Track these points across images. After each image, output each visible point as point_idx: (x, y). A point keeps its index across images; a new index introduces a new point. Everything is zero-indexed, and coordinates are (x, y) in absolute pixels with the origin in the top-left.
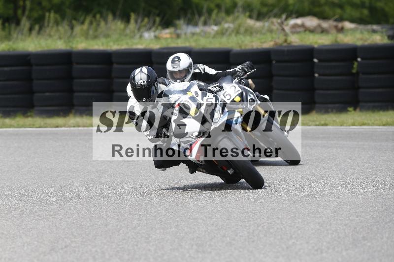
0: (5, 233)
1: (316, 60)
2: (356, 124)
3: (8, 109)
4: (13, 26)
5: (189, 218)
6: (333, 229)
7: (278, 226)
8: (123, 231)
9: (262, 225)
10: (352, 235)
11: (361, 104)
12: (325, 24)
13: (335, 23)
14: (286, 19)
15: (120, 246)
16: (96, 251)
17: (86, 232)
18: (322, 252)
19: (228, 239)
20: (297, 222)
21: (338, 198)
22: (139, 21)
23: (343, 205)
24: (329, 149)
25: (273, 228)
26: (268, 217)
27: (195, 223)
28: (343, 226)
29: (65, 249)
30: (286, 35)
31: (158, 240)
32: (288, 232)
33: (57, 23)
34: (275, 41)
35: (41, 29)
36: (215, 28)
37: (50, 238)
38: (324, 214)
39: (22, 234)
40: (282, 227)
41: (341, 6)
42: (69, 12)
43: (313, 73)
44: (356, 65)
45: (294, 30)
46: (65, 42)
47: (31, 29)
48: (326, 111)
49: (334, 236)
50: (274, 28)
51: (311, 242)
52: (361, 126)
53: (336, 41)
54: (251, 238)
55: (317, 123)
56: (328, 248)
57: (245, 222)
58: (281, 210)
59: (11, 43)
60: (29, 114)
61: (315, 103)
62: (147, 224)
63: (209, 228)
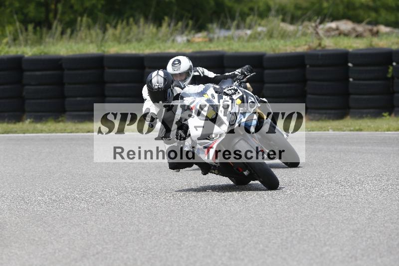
0: (37, 239)
1: (350, 65)
2: (391, 129)
3: (40, 114)
4: (45, 30)
5: (222, 225)
6: (368, 236)
7: (312, 233)
8: (155, 238)
9: (296, 232)
10: (387, 242)
11: (396, 109)
12: (360, 28)
13: (370, 27)
14: (321, 23)
15: (153, 253)
16: (128, 258)
17: (117, 238)
18: (356, 260)
19: (261, 246)
20: (331, 228)
21: (373, 204)
22: (172, 24)
23: (378, 212)
24: (364, 155)
25: (307, 235)
26: (302, 224)
27: (227, 230)
28: (377, 233)
29: (97, 256)
30: (320, 39)
31: (190, 246)
32: (322, 239)
33: (89, 27)
34: (309, 46)
35: (72, 32)
36: (249, 32)
37: (81, 245)
38: (358, 221)
39: (53, 241)
40: (316, 234)
41: (376, 10)
42: (101, 15)
43: (348, 78)
44: (391, 69)
45: (328, 34)
46: (97, 46)
47: (63, 33)
48: (361, 117)
49: (368, 243)
50: (309, 32)
51: (345, 249)
52: (396, 131)
53: (371, 45)
54: (285, 245)
55: (352, 128)
56: (363, 255)
57: (278, 228)
58: (315, 216)
59: (42, 47)
60: (60, 119)
61: (349, 108)
62: (179, 230)
63: (242, 235)
